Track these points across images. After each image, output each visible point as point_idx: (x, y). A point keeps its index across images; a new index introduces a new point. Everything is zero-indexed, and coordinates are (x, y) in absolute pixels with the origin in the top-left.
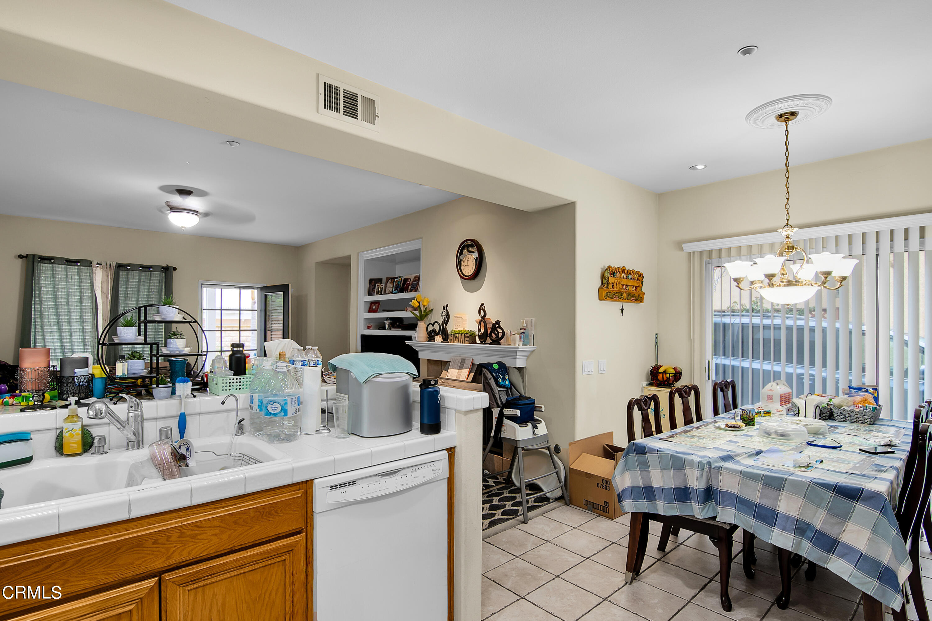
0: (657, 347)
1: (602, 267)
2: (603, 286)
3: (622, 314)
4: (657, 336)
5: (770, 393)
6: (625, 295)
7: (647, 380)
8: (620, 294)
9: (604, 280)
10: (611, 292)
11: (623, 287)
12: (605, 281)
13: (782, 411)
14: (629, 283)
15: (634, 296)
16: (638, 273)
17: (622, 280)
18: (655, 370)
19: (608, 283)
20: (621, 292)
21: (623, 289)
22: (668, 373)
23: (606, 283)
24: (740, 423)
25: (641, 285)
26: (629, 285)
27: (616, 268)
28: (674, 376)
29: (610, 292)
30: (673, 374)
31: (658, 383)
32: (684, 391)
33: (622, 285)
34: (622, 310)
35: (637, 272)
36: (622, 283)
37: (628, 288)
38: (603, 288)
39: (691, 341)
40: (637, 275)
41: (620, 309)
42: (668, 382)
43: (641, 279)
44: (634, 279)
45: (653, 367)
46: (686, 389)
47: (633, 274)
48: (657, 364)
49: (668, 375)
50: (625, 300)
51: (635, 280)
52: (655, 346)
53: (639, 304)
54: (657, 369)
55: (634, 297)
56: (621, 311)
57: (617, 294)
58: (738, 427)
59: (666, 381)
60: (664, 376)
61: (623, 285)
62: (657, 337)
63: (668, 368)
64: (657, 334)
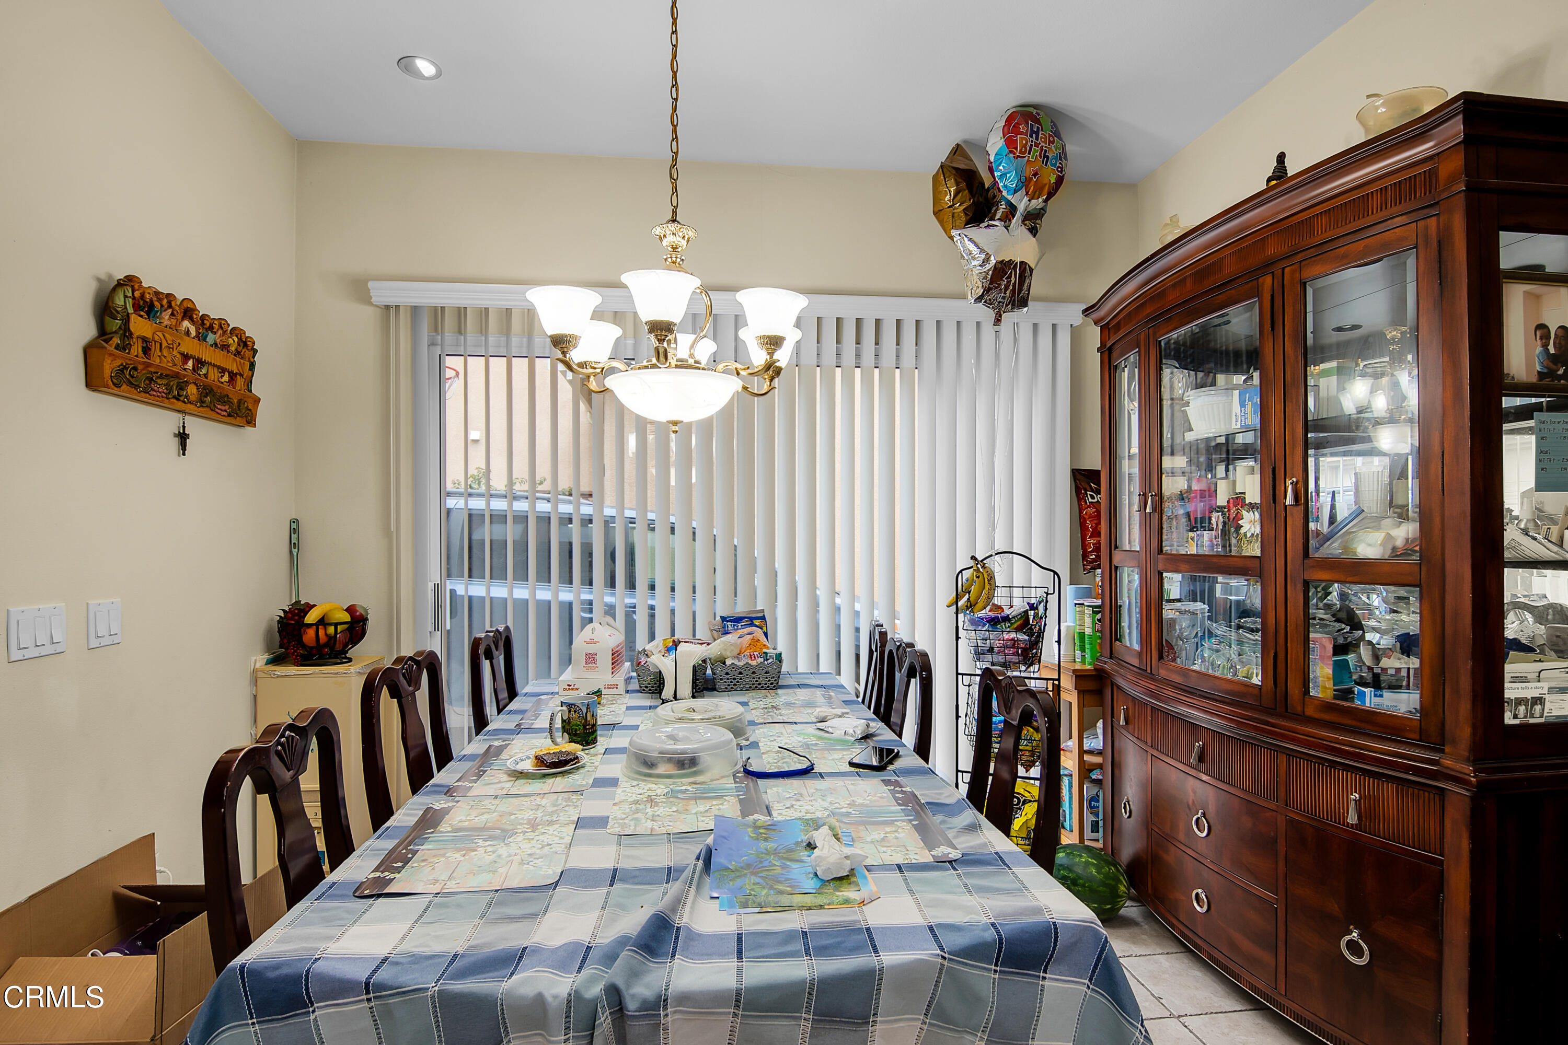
0: (295, 554)
1: (103, 276)
2: (107, 341)
3: (184, 449)
4: (294, 526)
5: (591, 649)
6: (192, 390)
7: (268, 648)
8: (174, 383)
9: (107, 319)
10: (140, 367)
11: (185, 362)
12: (114, 325)
13: (616, 686)
14: (207, 355)
15: (224, 399)
16: (237, 332)
17: (181, 338)
18: (291, 619)
19: (126, 332)
20: (177, 375)
21: (185, 369)
22: (331, 624)
23: (115, 332)
24: (568, 747)
25: (247, 372)
26: (210, 364)
27: (157, 293)
28: (347, 629)
29: (135, 369)
30: (346, 626)
31: (302, 656)
32: (404, 675)
33: (182, 354)
34: (183, 437)
35: (234, 329)
36: (183, 349)
37: (204, 371)
38: (105, 348)
39: (389, 534)
40: (236, 339)
41: (175, 435)
42: (332, 649)
43: (248, 354)
44: (225, 347)
45: (284, 611)
46: (411, 667)
47: (220, 332)
48: (298, 602)
49: (331, 630)
50: (192, 407)
51: (228, 352)
52: (291, 552)
53: (241, 430)
54: (297, 614)
55: (224, 403)
56: (176, 441)
57: (164, 382)
58: (571, 760)
59: (326, 645)
60: (321, 632)
61: (186, 357)
62: (295, 528)
63: (330, 610)
64: (295, 521)
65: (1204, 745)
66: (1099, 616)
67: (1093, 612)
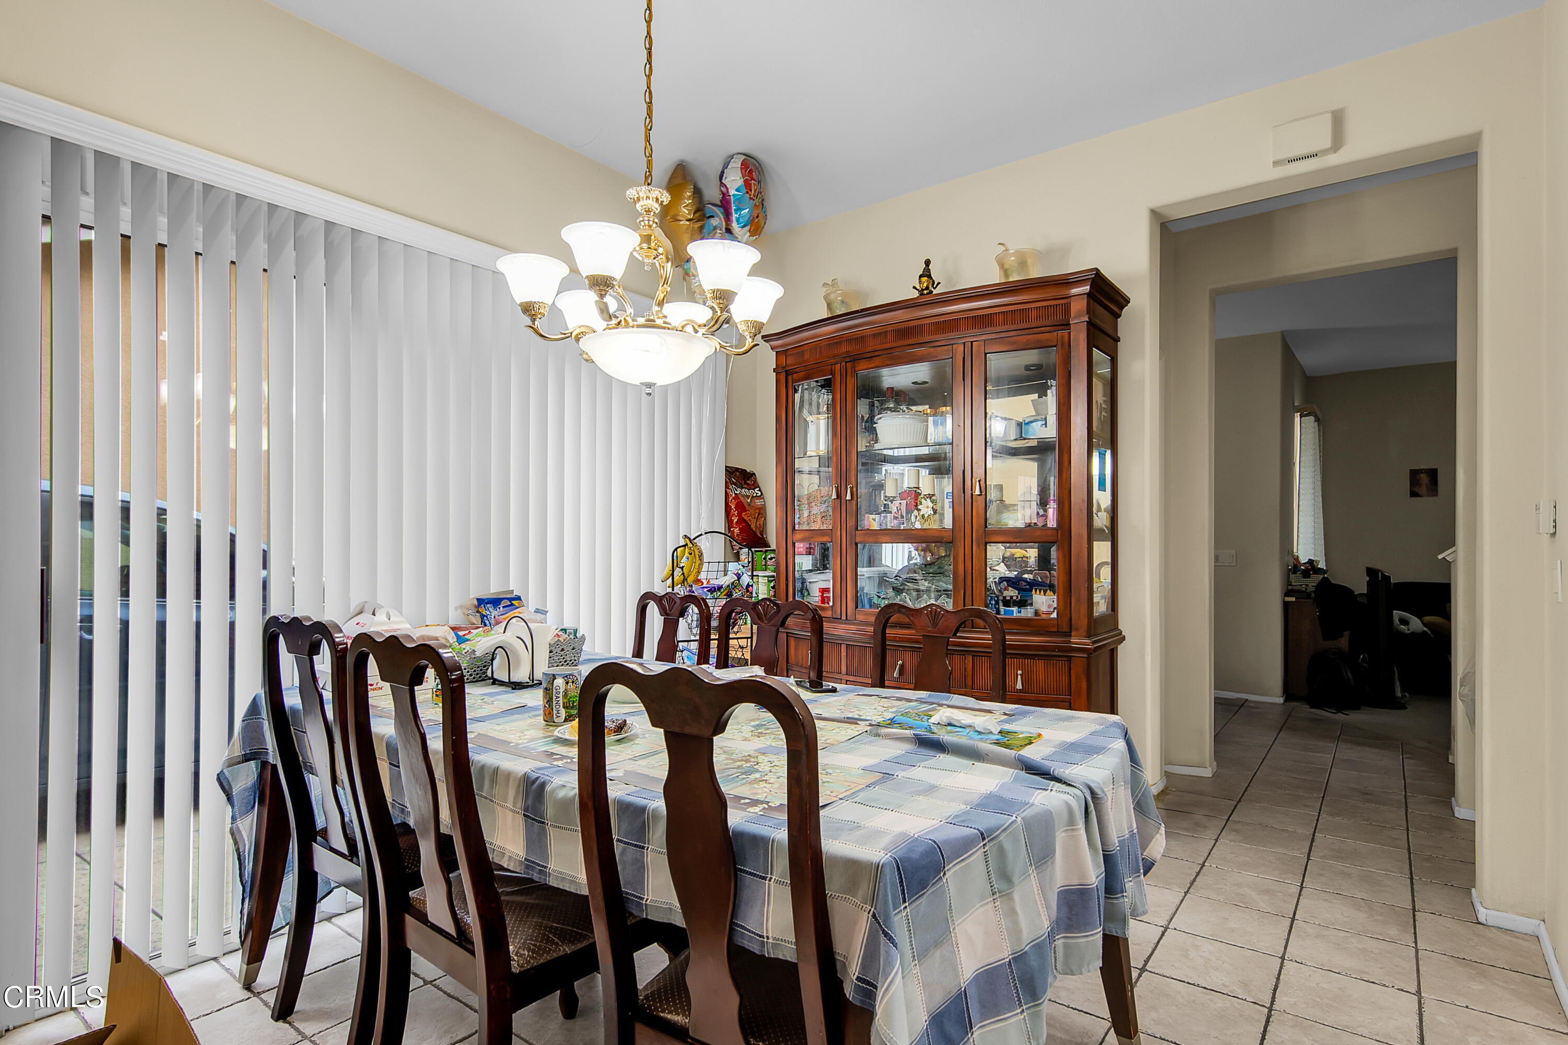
65: (903, 663)
66: (772, 584)
67: (768, 581)
